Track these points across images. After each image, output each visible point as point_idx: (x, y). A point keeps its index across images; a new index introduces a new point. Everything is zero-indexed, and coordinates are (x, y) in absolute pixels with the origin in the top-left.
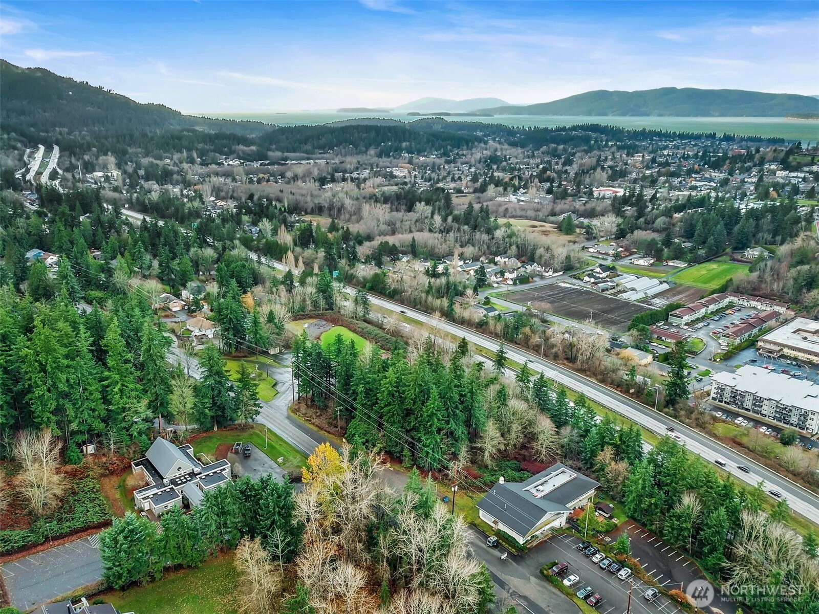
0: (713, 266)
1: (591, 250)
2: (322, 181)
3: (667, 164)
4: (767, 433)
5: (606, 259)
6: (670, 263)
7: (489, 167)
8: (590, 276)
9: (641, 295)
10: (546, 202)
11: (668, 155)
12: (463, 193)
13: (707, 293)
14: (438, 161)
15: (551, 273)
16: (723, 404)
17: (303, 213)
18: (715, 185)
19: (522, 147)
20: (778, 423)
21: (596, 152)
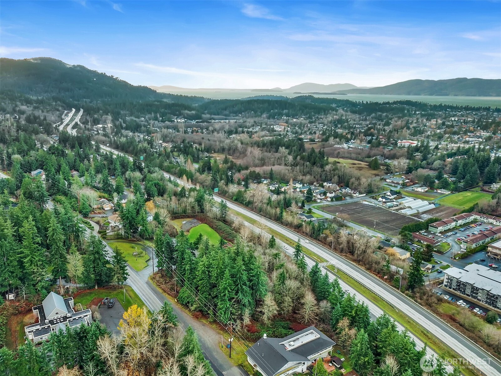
0: (468, 194)
1: (388, 180)
2: (230, 133)
3: (452, 126)
4: (478, 313)
5: (397, 187)
6: (439, 191)
7: (336, 126)
8: (383, 197)
9: (415, 211)
10: (366, 149)
11: (455, 120)
12: (315, 141)
13: (459, 212)
14: (304, 122)
15: (357, 194)
16: (452, 290)
17: (213, 152)
18: (482, 140)
19: (360, 114)
20: (489, 306)
21: (407, 118)
